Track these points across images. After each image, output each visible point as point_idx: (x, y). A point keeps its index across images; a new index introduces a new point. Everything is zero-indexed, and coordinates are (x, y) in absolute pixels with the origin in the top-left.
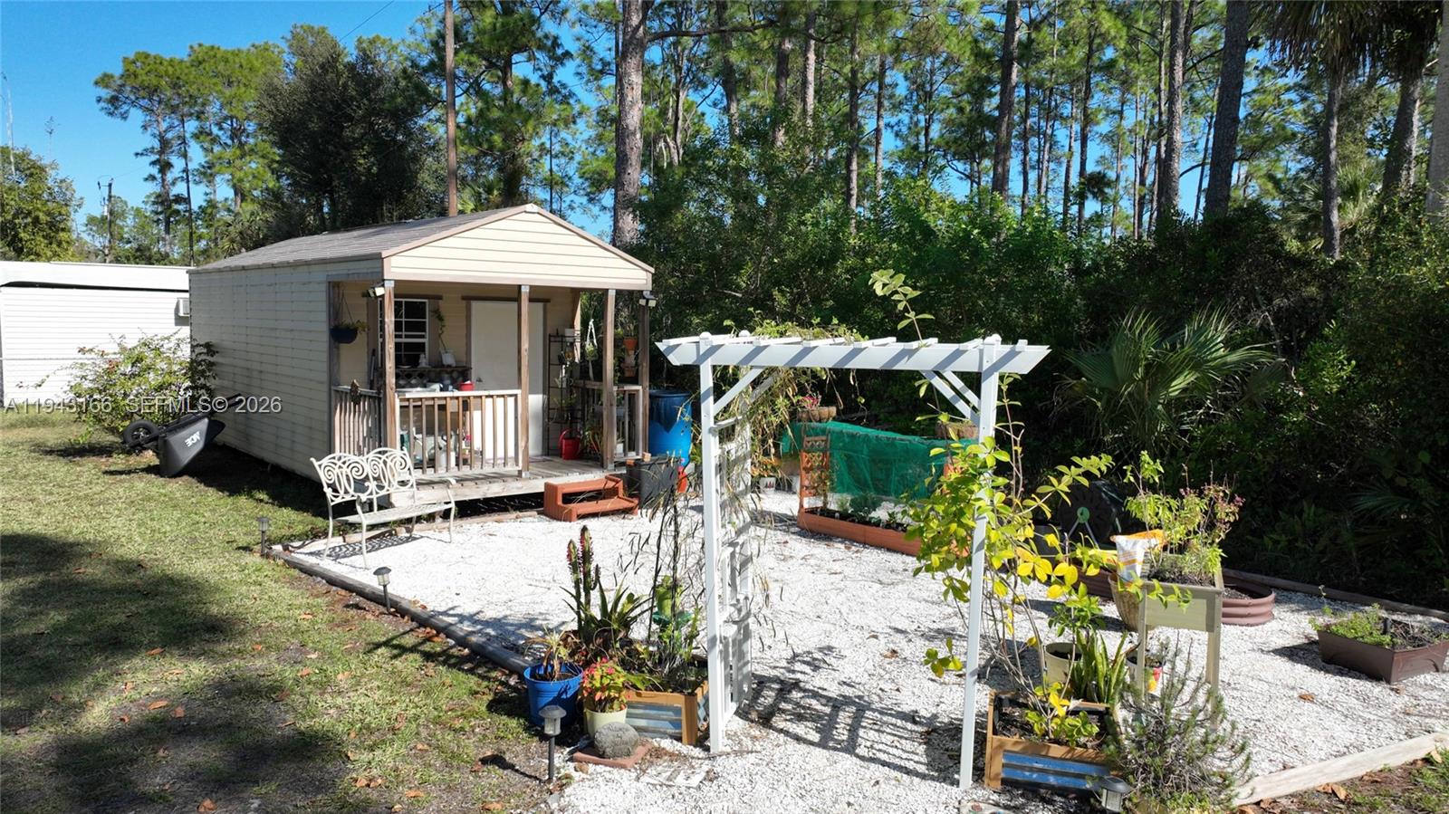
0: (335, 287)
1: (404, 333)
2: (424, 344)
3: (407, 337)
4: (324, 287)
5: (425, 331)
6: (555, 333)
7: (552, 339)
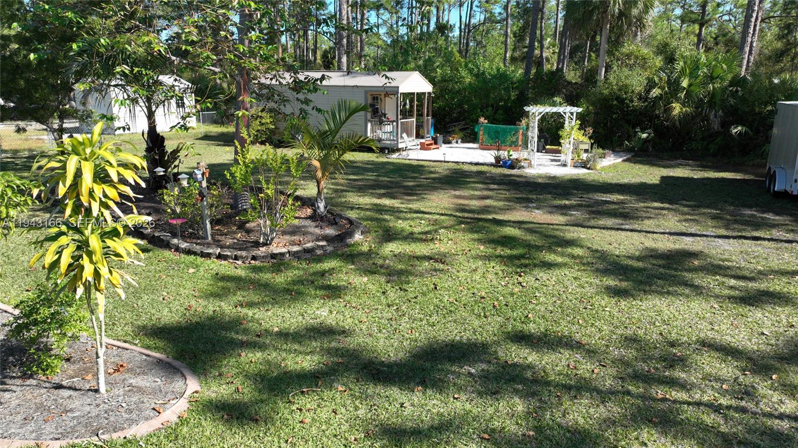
4: (363, 93)
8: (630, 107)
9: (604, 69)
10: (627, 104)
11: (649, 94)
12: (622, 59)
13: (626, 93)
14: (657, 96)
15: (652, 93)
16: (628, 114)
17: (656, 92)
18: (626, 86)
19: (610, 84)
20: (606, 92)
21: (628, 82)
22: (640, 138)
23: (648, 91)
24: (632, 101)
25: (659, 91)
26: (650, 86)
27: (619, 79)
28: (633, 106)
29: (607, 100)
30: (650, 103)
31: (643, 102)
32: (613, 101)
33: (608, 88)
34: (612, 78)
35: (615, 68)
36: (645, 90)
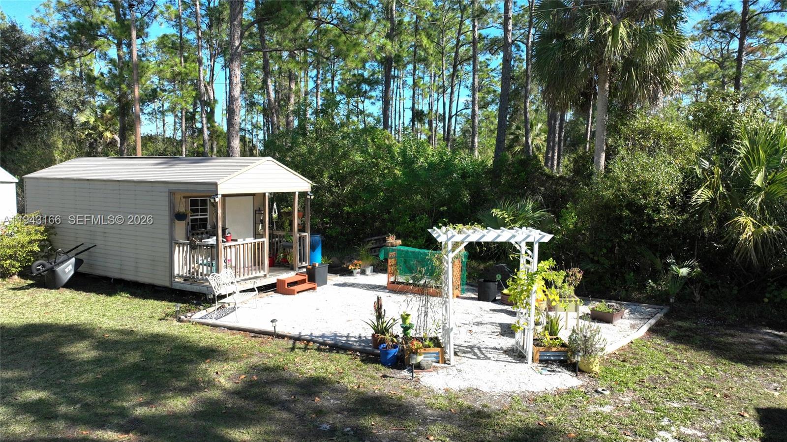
0: (172, 194)
1: (199, 214)
2: (207, 218)
3: (201, 215)
4: (167, 194)
5: (207, 212)
6: (258, 209)
7: (257, 212)
8: (655, 222)
9: (603, 155)
10: (648, 215)
11: (690, 198)
12: (633, 139)
13: (645, 196)
14: (705, 203)
15: (695, 196)
16: (651, 233)
17: (702, 195)
18: (645, 182)
19: (615, 179)
20: (608, 194)
21: (647, 176)
22: (676, 277)
23: (687, 194)
24: (657, 211)
25: (710, 194)
26: (688, 183)
27: (631, 172)
28: (660, 220)
29: (610, 208)
30: (692, 215)
31: (680, 213)
32: (621, 210)
33: (611, 186)
34: (617, 169)
35: (623, 152)
36: (682, 190)
